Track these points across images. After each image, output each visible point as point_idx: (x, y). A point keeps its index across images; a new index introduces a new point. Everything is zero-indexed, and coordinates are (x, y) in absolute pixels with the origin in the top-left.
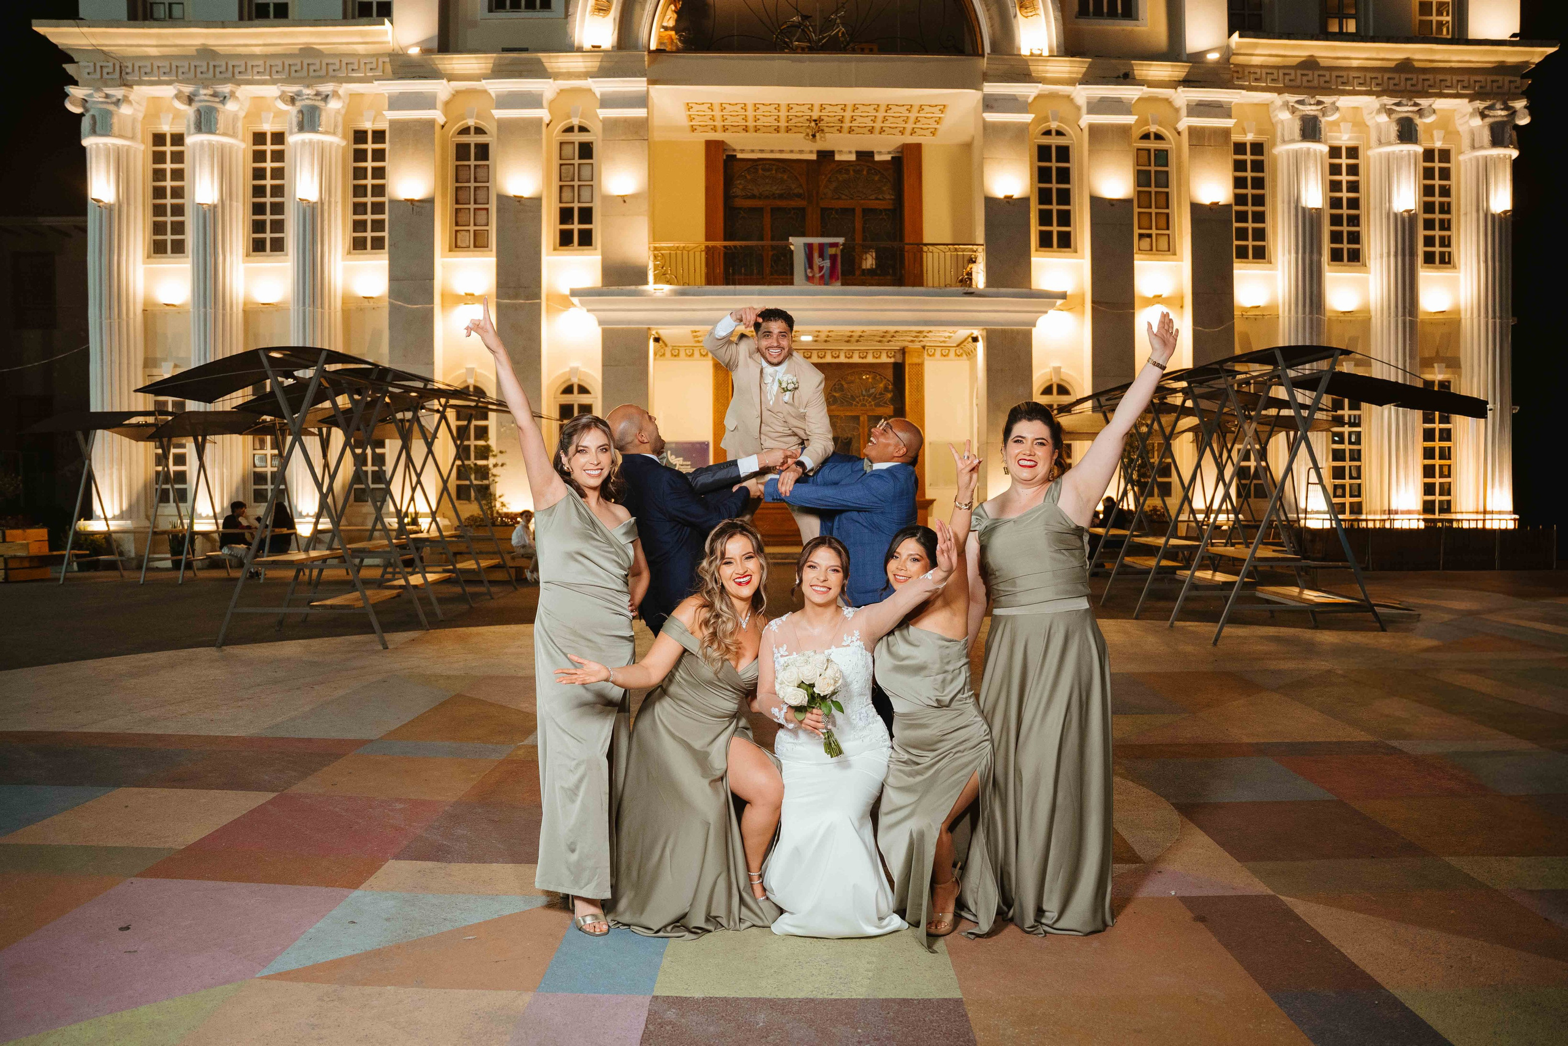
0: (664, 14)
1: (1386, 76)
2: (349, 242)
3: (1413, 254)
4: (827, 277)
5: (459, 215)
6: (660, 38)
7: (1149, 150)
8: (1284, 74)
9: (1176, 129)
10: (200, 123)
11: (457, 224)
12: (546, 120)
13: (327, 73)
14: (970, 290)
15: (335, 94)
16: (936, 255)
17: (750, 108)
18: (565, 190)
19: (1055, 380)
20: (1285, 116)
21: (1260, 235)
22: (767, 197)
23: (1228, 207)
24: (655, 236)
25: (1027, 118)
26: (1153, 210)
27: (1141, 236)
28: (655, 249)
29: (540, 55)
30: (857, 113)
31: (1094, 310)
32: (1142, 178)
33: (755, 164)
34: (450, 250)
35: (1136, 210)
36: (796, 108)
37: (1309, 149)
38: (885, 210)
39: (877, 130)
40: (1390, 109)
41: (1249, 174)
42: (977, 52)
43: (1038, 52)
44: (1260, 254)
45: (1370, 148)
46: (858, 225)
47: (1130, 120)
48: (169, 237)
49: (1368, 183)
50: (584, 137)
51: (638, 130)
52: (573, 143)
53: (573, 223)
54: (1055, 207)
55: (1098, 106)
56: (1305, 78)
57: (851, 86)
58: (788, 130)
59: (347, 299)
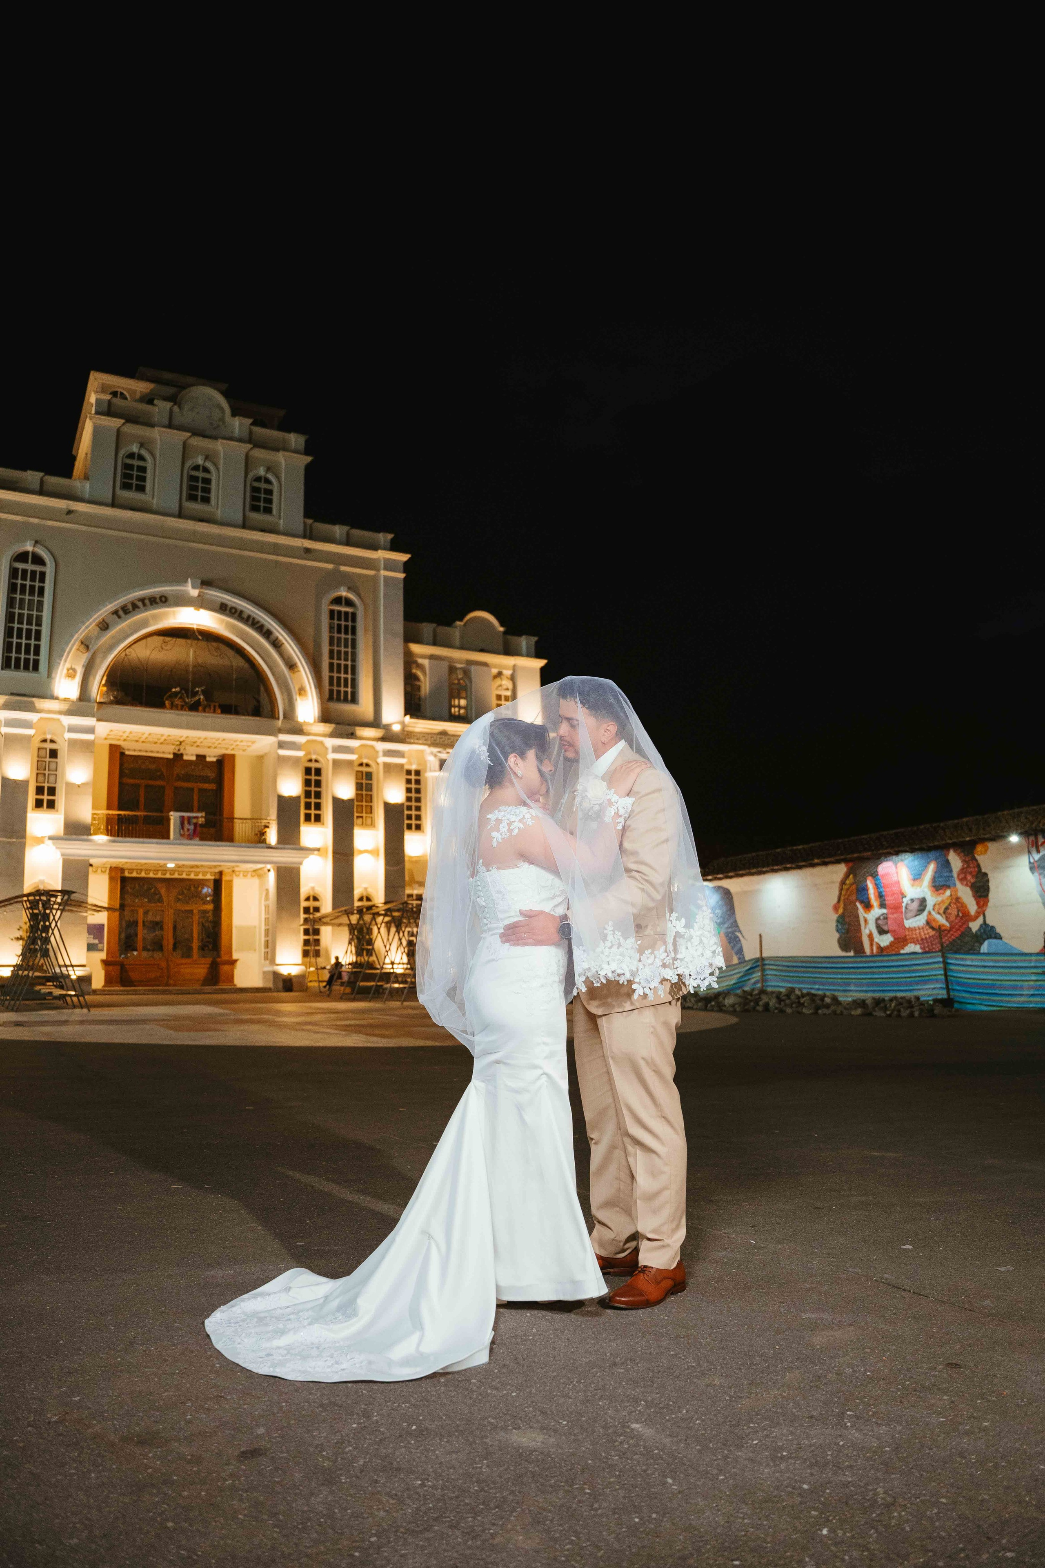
4: (192, 833)
6: (100, 696)
7: (363, 772)
8: (431, 738)
9: (377, 762)
12: (33, 735)
14: (268, 844)
16: (243, 825)
18: (39, 775)
19: (312, 894)
20: (431, 757)
21: (418, 818)
22: (143, 779)
23: (402, 805)
24: (94, 807)
25: (301, 754)
26: (364, 804)
27: (358, 817)
28: (95, 814)
29: (34, 700)
31: (334, 857)
32: (359, 787)
33: (138, 758)
35: (356, 803)
38: (213, 791)
41: (413, 786)
42: (275, 716)
43: (308, 720)
44: (418, 827)
46: (196, 797)
47: (353, 757)
50: (53, 746)
51: (87, 747)
52: (46, 749)
53: (44, 795)
54: (313, 800)
55: (338, 749)
56: (441, 740)
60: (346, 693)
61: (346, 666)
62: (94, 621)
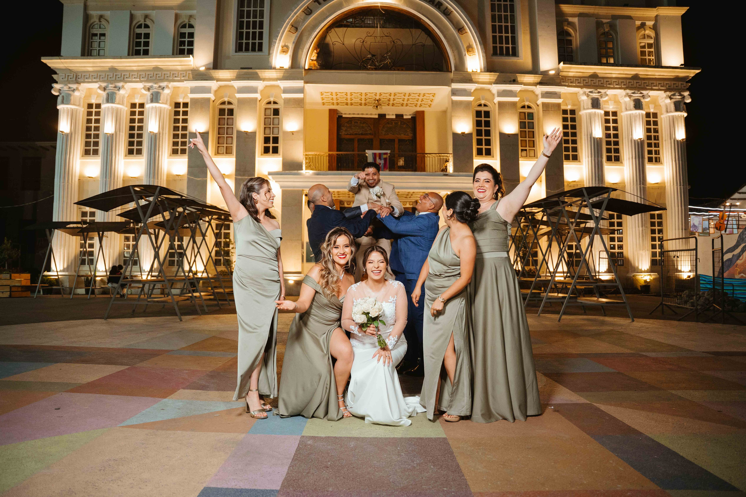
0: (311, 54)
1: (628, 81)
2: (170, 151)
3: (643, 157)
5: (220, 140)
6: (310, 64)
7: (525, 113)
8: (583, 80)
9: (537, 104)
10: (108, 99)
11: (218, 143)
12: (259, 99)
13: (164, 78)
14: (446, 173)
15: (167, 87)
16: (431, 159)
17: (349, 94)
18: (266, 129)
20: (584, 98)
21: (575, 149)
22: (356, 134)
24: (306, 149)
25: (471, 99)
26: (527, 139)
27: (522, 150)
28: (306, 155)
29: (257, 71)
30: (396, 97)
32: (522, 125)
33: (351, 120)
34: (215, 155)
35: (520, 139)
36: (369, 95)
37: (595, 112)
38: (408, 140)
39: (405, 105)
40: (630, 95)
41: (569, 123)
42: (449, 70)
43: (475, 71)
44: (575, 158)
45: (622, 112)
46: (396, 146)
47: (516, 99)
48: (92, 148)
49: (622, 127)
50: (276, 106)
51: (299, 103)
52: (271, 109)
53: (270, 144)
54: (484, 138)
55: (502, 94)
56: (592, 82)
57: (393, 85)
58: (365, 104)
59: (169, 175)
60: (507, 48)
61: (506, 27)
62: (300, 8)
